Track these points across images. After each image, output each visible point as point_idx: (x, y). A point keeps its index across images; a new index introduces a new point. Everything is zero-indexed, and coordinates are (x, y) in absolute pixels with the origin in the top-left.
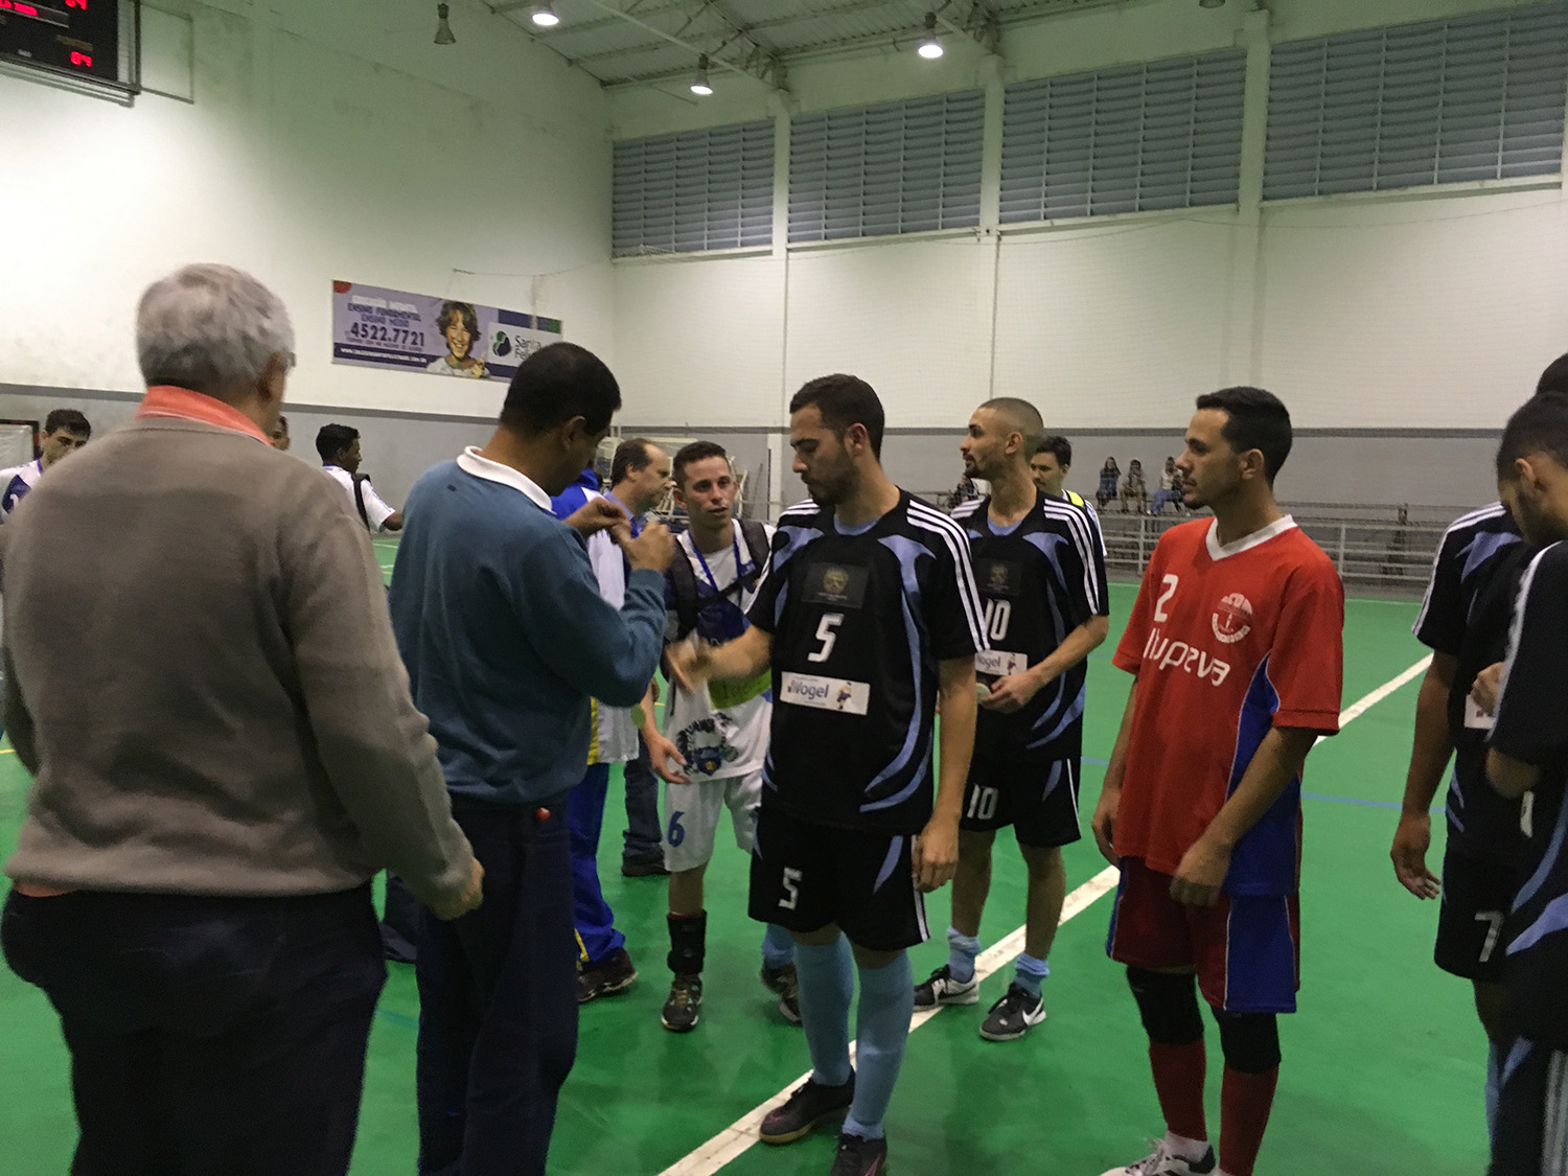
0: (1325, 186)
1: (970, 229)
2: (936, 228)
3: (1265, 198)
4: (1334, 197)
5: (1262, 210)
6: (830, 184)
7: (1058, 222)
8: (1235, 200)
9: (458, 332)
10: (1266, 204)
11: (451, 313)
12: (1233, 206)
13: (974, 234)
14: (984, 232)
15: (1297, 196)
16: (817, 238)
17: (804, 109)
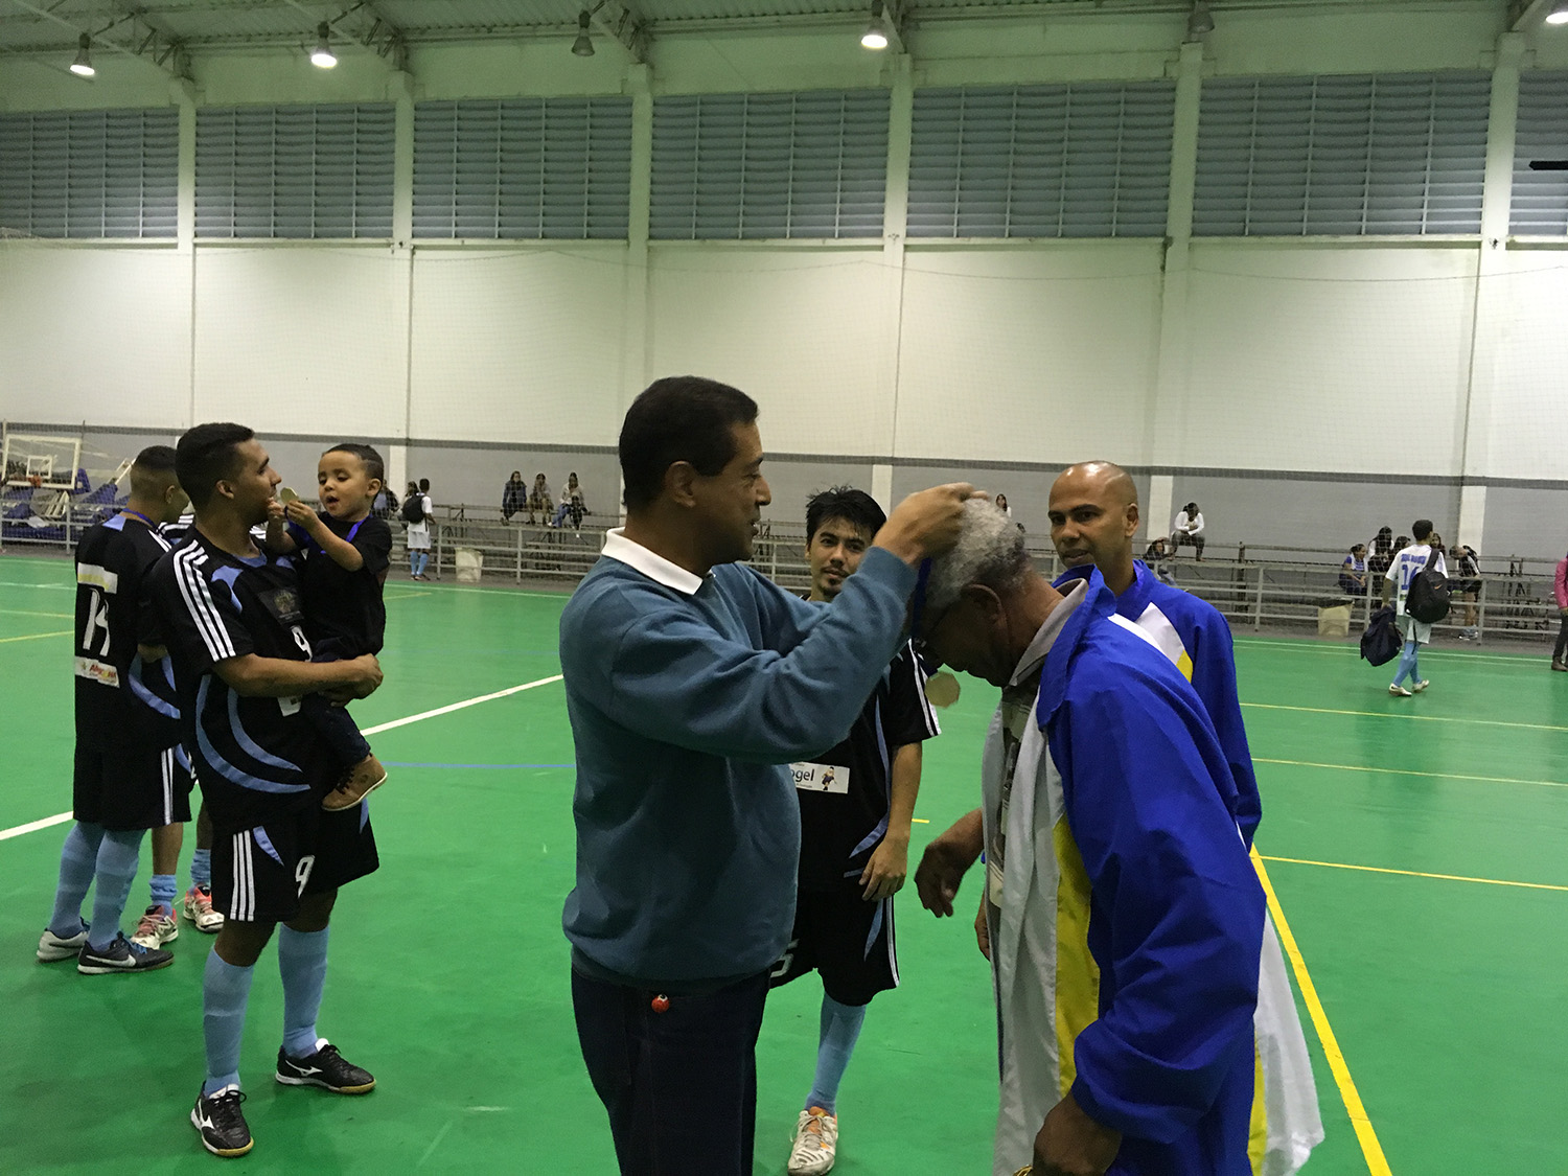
0: (701, 231)
1: (383, 241)
2: (348, 235)
3: (651, 237)
4: (708, 242)
5: (649, 249)
6: (240, 180)
7: (468, 242)
8: (626, 237)
10: (652, 243)
12: (625, 242)
13: (389, 245)
14: (397, 245)
15: (678, 238)
16: (227, 235)
17: (209, 101)
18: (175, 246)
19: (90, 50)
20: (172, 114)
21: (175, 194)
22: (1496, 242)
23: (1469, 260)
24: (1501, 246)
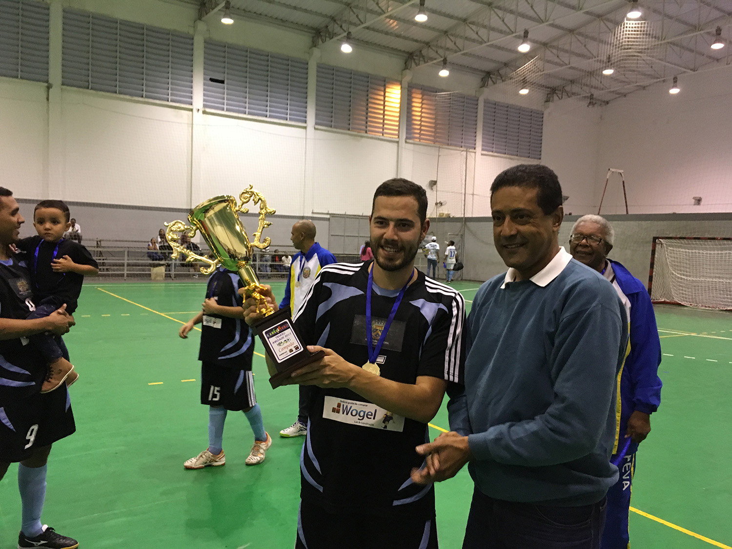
22: (198, 110)
23: (188, 116)
24: (201, 112)
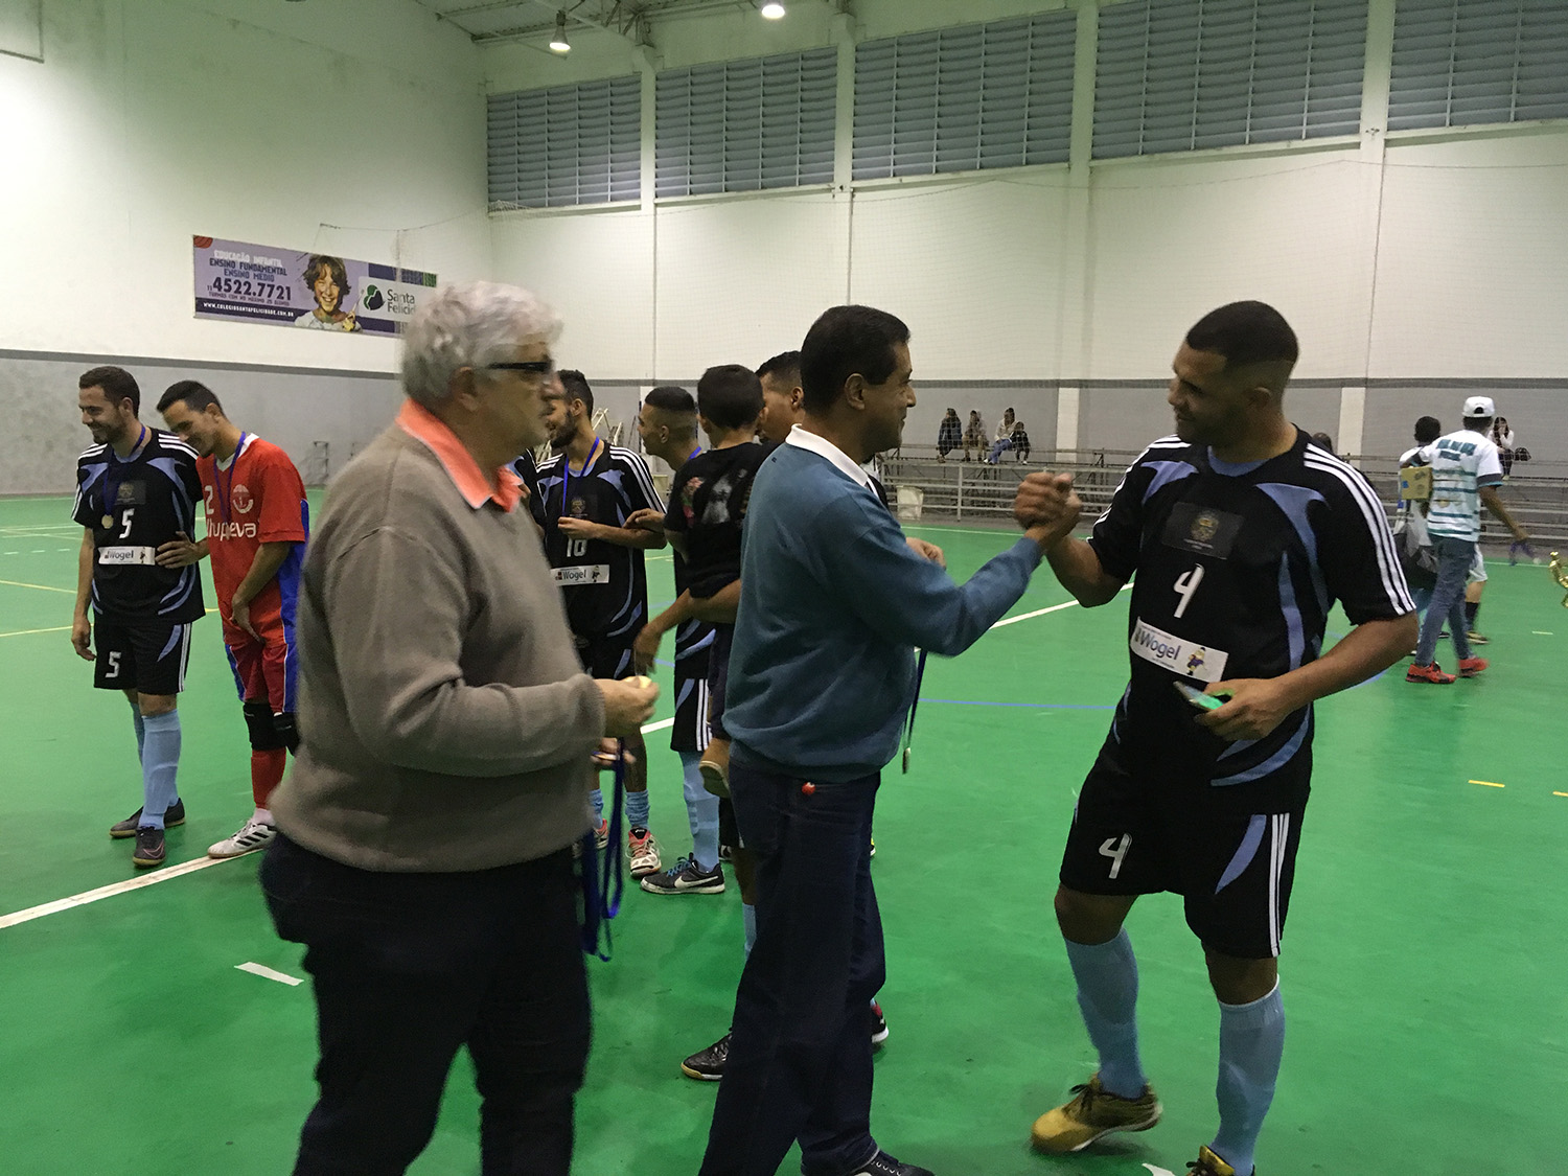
0: (1149, 145)
1: (825, 186)
2: (793, 184)
3: (1094, 157)
4: (1157, 156)
5: (1091, 170)
6: (695, 139)
7: (906, 179)
8: (1067, 160)
9: (326, 286)
10: (1095, 163)
11: (319, 266)
12: (1066, 165)
13: (829, 190)
14: (838, 188)
15: (1123, 155)
16: (683, 193)
17: (669, 65)
18: (638, 208)
19: (566, 28)
20: (634, 81)
21: (638, 158)
